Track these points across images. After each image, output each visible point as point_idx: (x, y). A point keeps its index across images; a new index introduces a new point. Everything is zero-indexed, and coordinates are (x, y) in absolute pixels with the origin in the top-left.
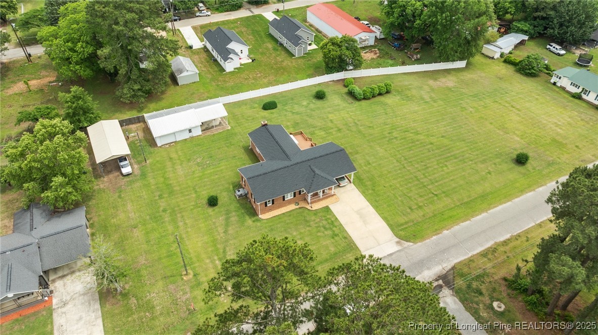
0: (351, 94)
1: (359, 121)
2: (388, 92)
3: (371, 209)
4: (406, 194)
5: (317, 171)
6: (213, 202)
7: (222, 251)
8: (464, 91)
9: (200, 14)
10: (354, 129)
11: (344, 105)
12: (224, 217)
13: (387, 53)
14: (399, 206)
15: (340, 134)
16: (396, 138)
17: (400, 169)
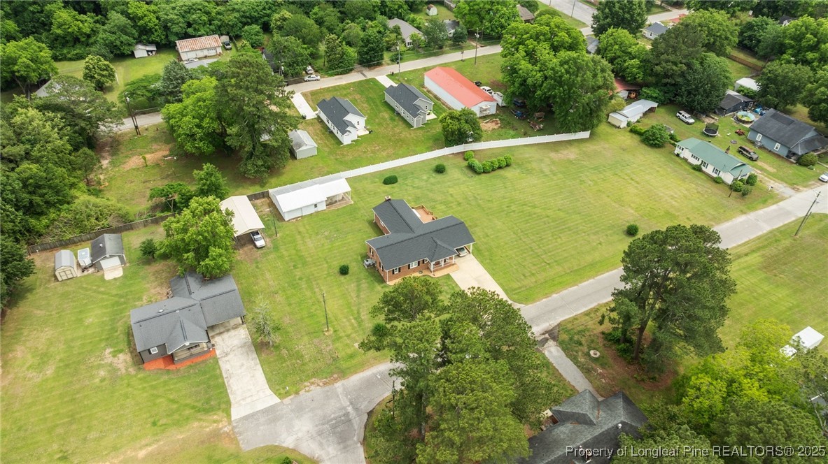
0: (471, 168)
1: (478, 194)
2: (508, 165)
4: (521, 263)
5: (439, 242)
6: (344, 271)
7: (356, 312)
8: (585, 163)
9: (309, 79)
10: (473, 203)
11: (464, 179)
12: (355, 284)
13: (509, 123)
14: (514, 274)
15: (459, 208)
16: (514, 211)
17: (516, 241)
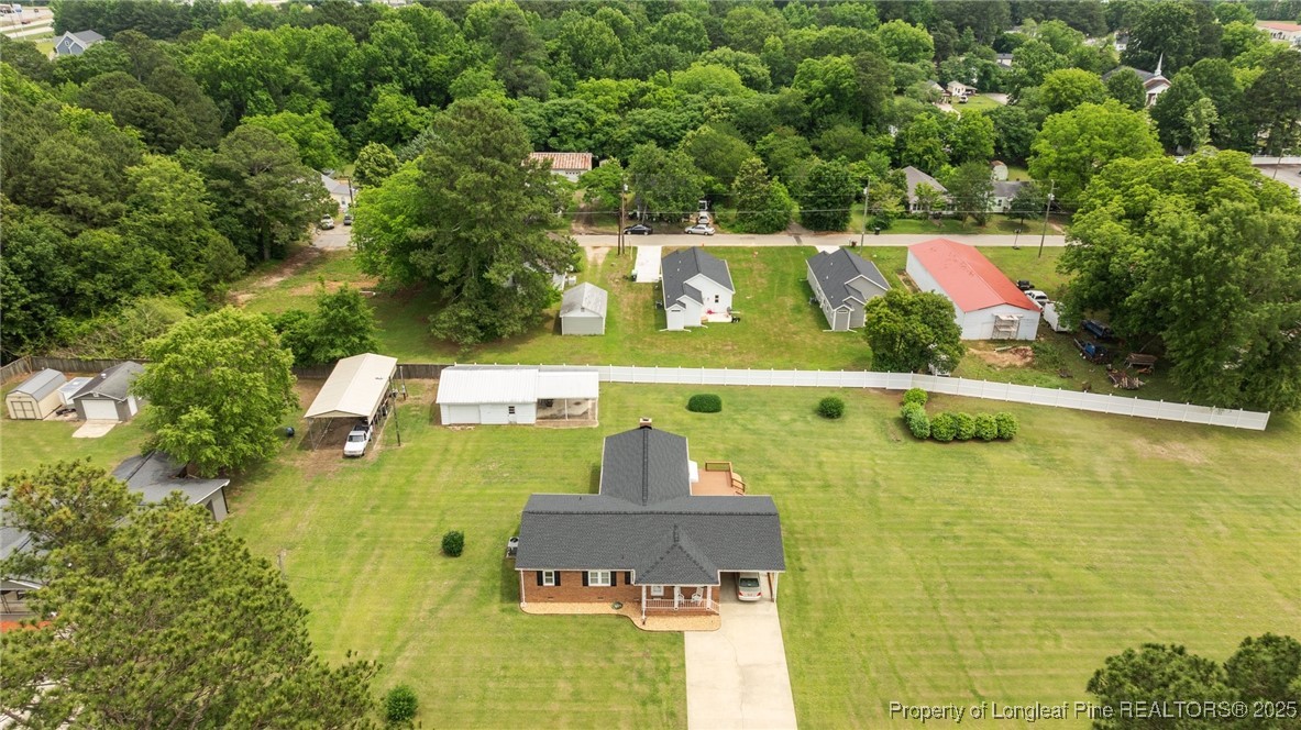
0: (905, 423)
1: (887, 479)
2: (1001, 438)
3: (782, 675)
4: (898, 669)
5: (684, 542)
6: (453, 546)
7: (397, 644)
8: (1226, 481)
10: (863, 493)
11: (876, 441)
12: (452, 582)
13: (1054, 361)
15: (821, 495)
16: (957, 538)
17: (919, 609)
